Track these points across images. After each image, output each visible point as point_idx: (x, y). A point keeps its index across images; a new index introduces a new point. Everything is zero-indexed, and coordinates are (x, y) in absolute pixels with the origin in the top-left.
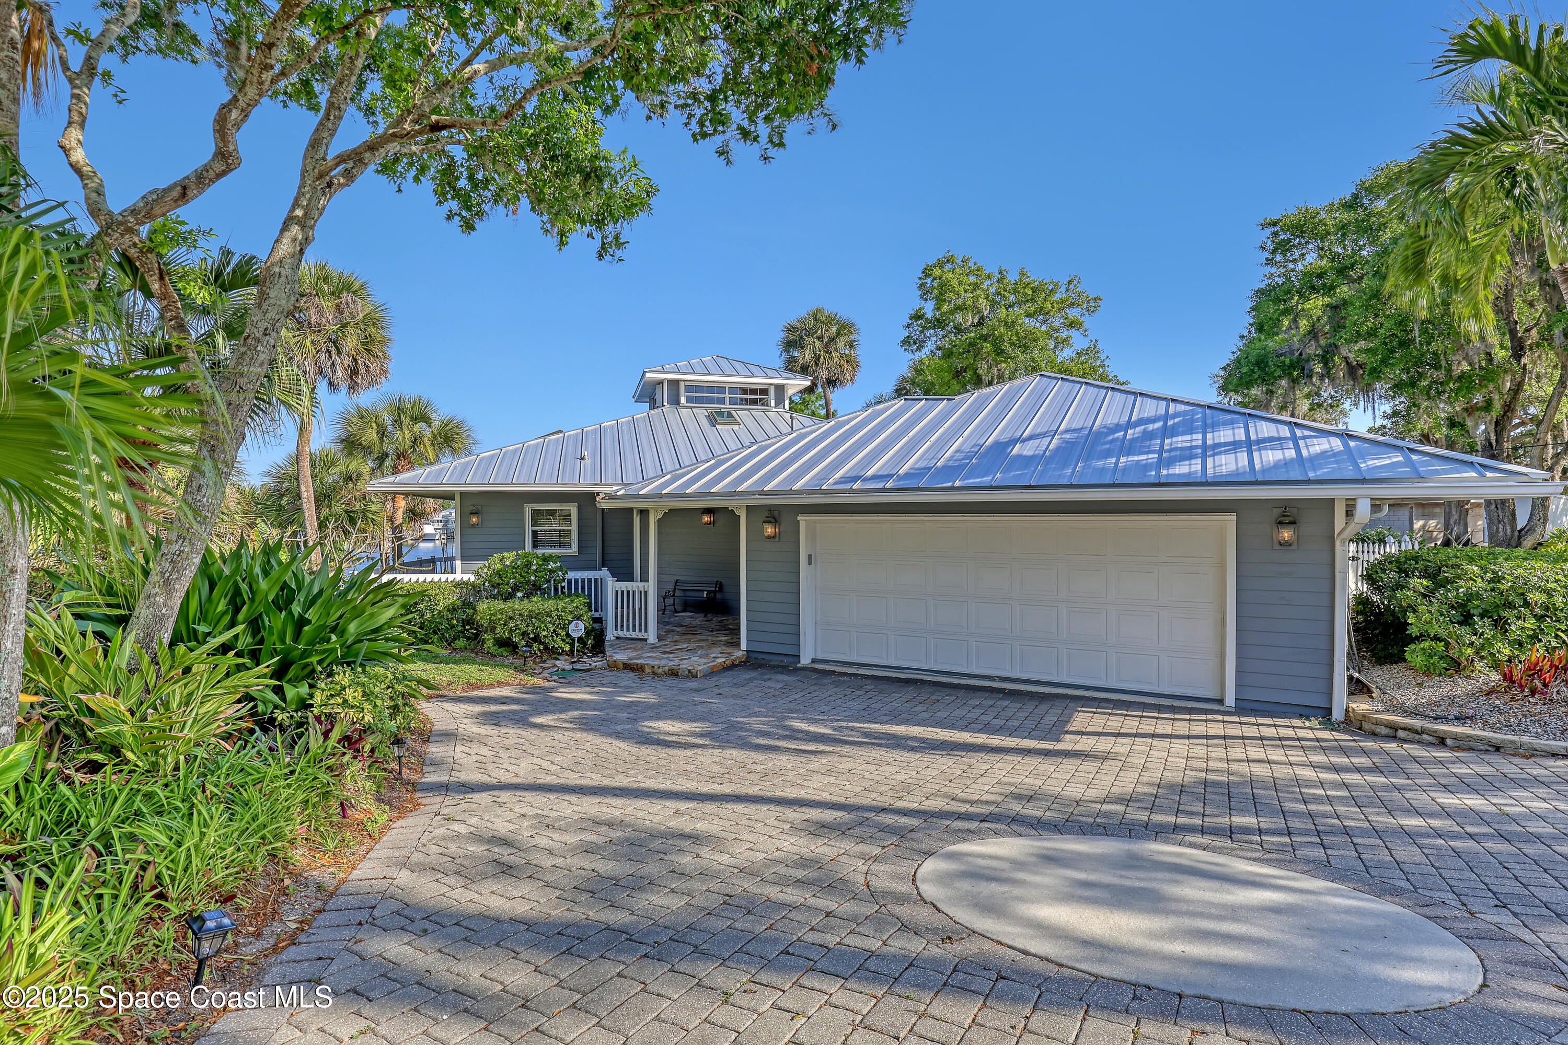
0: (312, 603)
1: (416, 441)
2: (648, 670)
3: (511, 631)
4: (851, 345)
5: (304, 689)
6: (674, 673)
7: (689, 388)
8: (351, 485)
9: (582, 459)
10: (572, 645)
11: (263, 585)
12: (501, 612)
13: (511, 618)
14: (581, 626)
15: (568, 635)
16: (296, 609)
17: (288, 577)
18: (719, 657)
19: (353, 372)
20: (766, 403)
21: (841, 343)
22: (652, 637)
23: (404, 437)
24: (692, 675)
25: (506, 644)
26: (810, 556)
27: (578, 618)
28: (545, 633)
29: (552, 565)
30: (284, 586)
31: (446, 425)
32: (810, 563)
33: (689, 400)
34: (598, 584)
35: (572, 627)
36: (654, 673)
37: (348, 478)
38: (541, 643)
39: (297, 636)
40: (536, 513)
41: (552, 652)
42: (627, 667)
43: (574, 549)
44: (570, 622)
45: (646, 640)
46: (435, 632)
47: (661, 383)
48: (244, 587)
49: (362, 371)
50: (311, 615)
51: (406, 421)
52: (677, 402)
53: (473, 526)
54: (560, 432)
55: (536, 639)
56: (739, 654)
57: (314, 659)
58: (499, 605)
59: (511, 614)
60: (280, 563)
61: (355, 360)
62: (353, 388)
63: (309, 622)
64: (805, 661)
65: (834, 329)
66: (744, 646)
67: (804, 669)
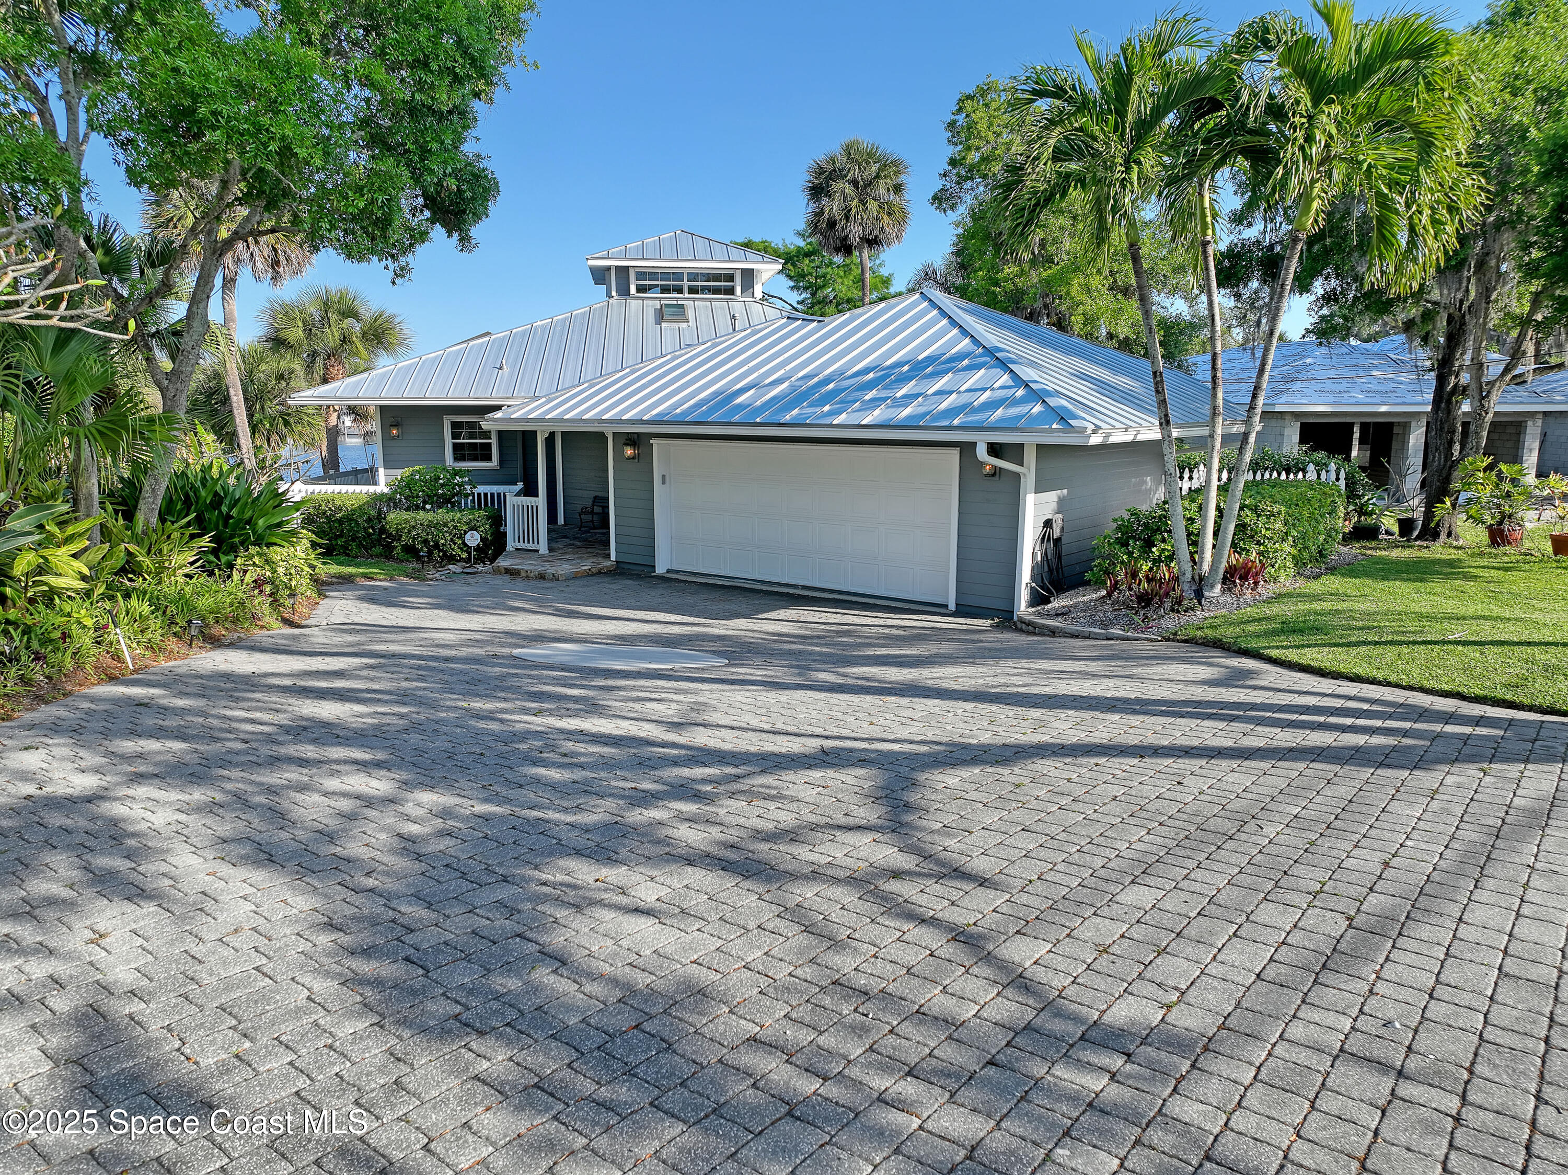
0: (234, 506)
1: (345, 340)
2: (523, 574)
3: (414, 539)
4: (898, 188)
5: (231, 557)
6: (542, 577)
7: (641, 275)
8: (284, 384)
9: (501, 368)
10: (470, 554)
11: (203, 493)
12: (406, 521)
13: (414, 527)
14: (477, 536)
15: (465, 545)
16: (224, 509)
17: (218, 488)
18: (587, 565)
19: (275, 263)
20: (731, 291)
21: (881, 189)
22: (543, 548)
23: (332, 336)
24: (555, 578)
25: (411, 550)
26: (664, 477)
27: (474, 528)
28: (442, 542)
29: (458, 479)
30: (216, 494)
31: (375, 321)
32: (664, 483)
33: (640, 289)
34: (501, 498)
35: (468, 536)
36: (527, 577)
37: (280, 377)
38: (440, 551)
39: (226, 525)
40: (454, 425)
41: (452, 559)
42: (508, 571)
43: (494, 463)
44: (466, 533)
45: (537, 551)
46: (353, 540)
47: (609, 268)
48: (191, 494)
49: (283, 262)
50: (234, 512)
51: (334, 317)
52: (627, 293)
53: (393, 438)
54: (487, 334)
55: (437, 546)
56: (609, 563)
57: (237, 540)
58: (405, 515)
59: (413, 523)
60: (212, 478)
61: (275, 249)
62: (276, 278)
63: (232, 517)
64: (660, 570)
65: (874, 168)
66: (613, 558)
67: (661, 578)
